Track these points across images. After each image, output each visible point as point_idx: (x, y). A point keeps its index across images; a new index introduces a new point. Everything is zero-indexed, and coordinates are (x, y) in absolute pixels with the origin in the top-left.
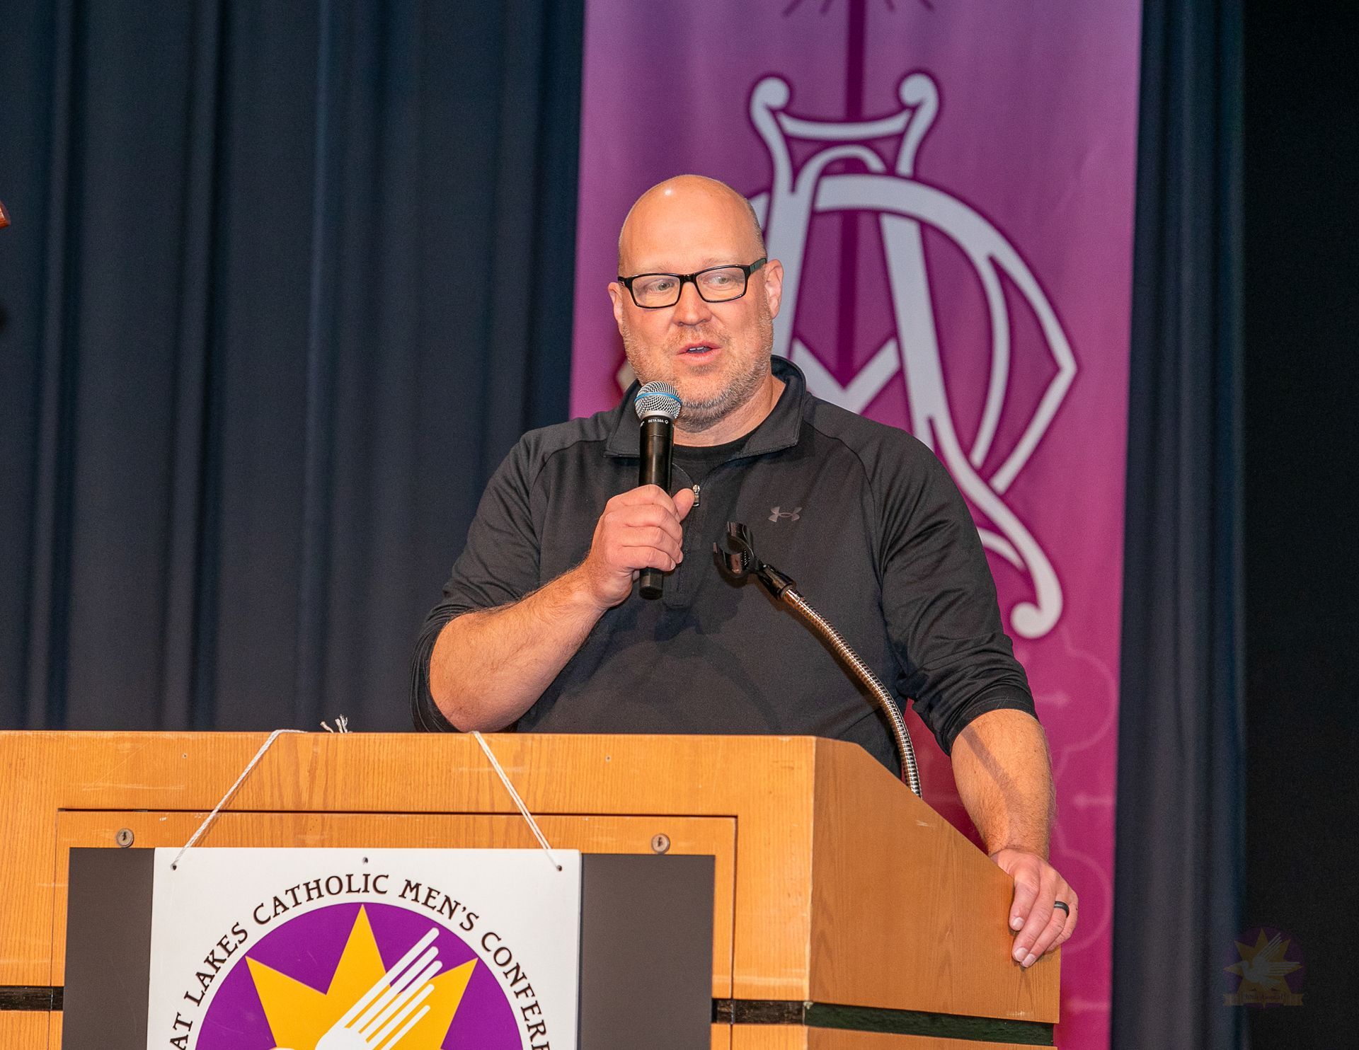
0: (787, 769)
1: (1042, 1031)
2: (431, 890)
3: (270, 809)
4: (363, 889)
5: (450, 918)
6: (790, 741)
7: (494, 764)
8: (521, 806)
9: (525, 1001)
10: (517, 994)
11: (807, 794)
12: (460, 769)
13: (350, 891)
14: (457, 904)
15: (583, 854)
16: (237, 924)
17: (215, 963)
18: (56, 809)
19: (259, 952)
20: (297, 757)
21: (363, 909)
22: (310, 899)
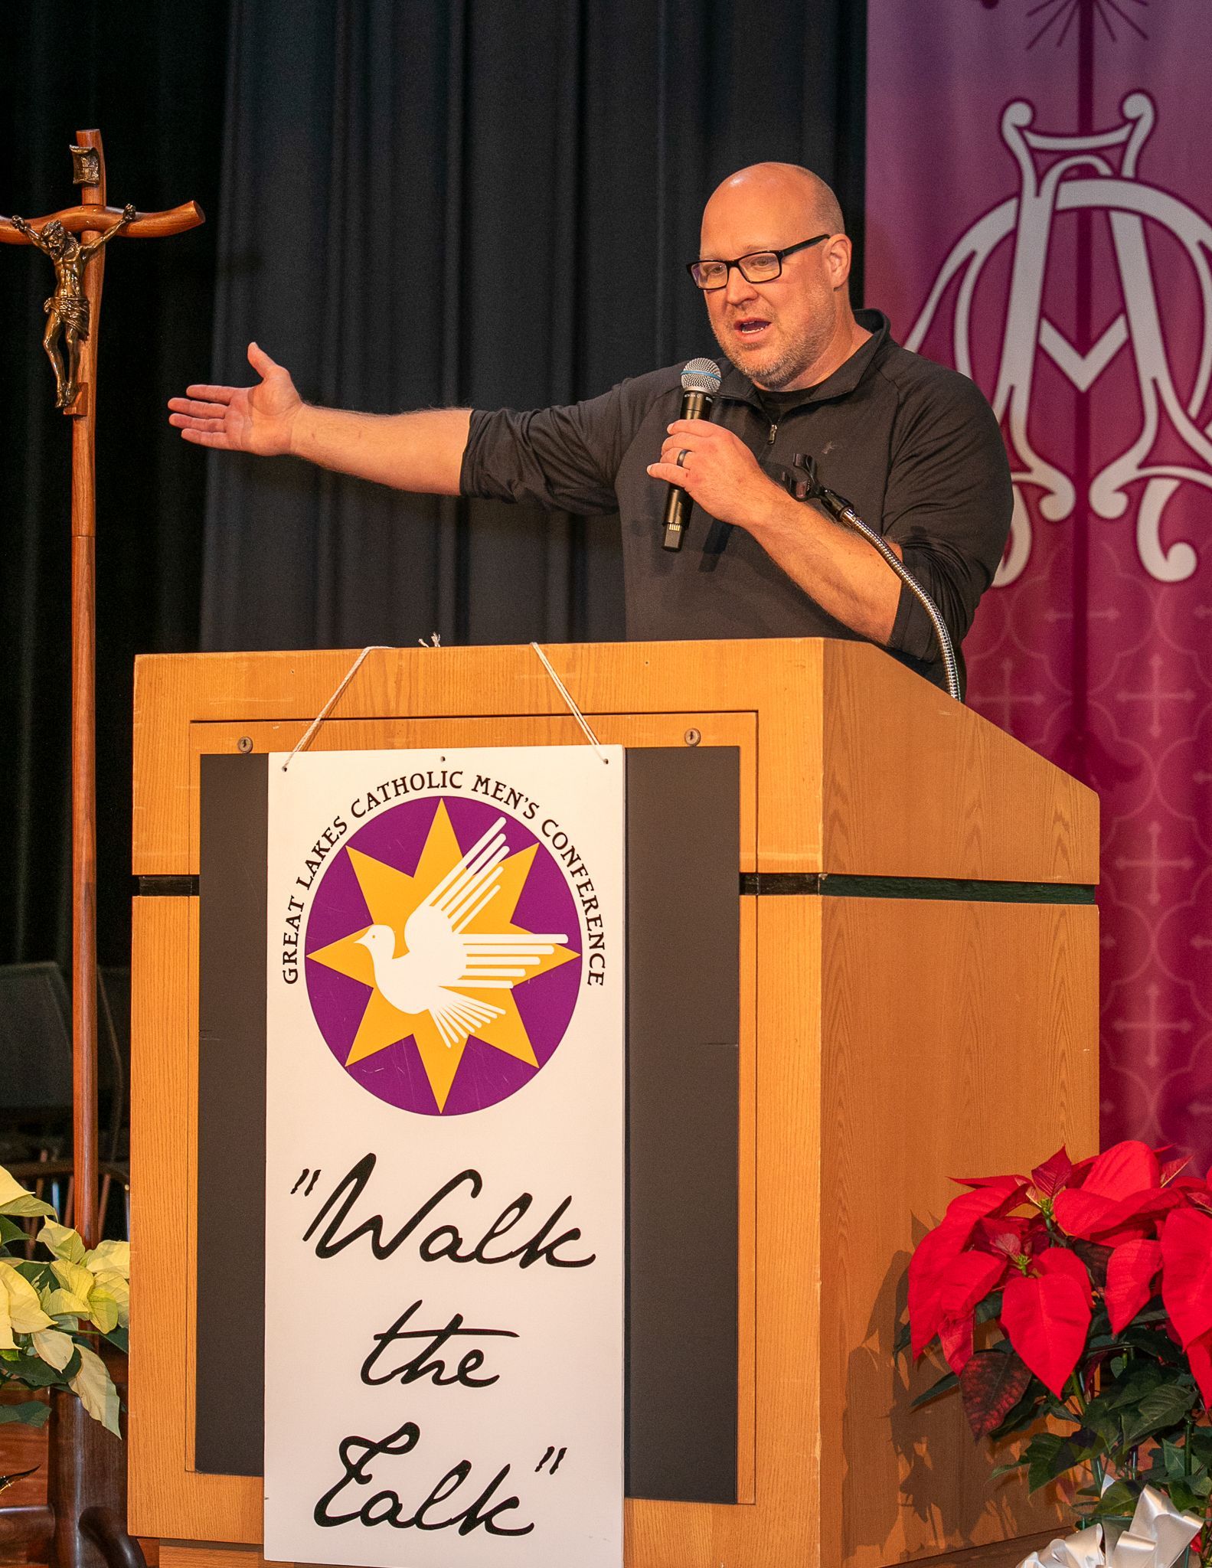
0: (799, 667)
1: (1081, 891)
2: (498, 784)
3: (364, 716)
4: (441, 784)
5: (515, 808)
6: (801, 642)
7: (549, 671)
8: (573, 709)
9: (580, 879)
10: (573, 873)
11: (817, 688)
12: (522, 677)
13: (431, 786)
14: (521, 795)
15: (626, 749)
16: (338, 818)
17: (321, 852)
18: (188, 721)
19: (356, 842)
20: (385, 671)
21: (442, 802)
22: (398, 794)
